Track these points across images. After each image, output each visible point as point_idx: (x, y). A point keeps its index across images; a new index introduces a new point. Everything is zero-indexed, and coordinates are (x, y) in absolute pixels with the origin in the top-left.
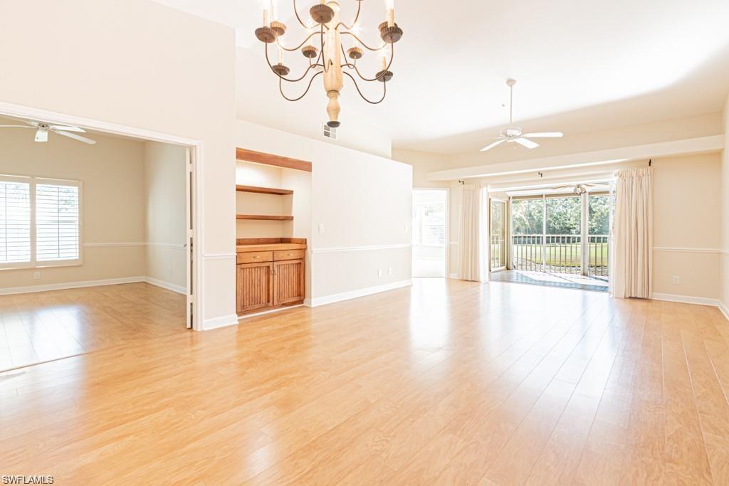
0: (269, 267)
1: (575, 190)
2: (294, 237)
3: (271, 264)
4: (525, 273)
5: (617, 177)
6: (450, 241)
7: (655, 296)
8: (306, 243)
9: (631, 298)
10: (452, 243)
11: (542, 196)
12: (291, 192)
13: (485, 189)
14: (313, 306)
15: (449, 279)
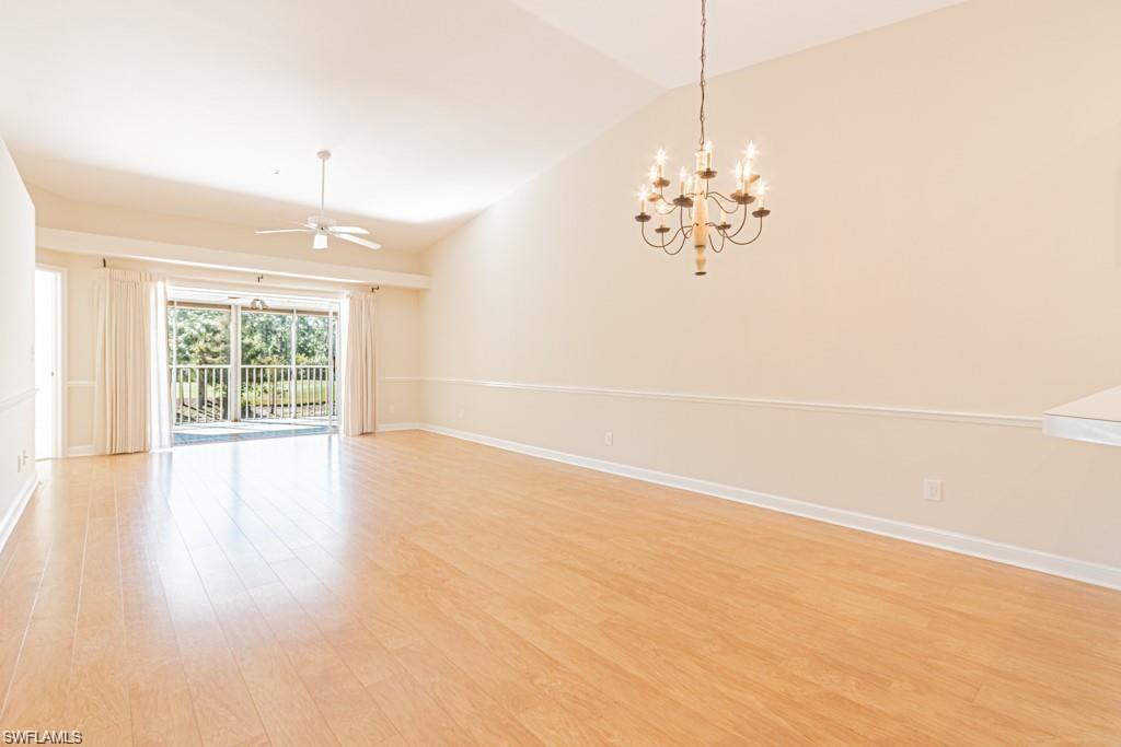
5: (348, 299)
7: (381, 427)
9: (362, 434)
10: (75, 384)
15: (68, 458)
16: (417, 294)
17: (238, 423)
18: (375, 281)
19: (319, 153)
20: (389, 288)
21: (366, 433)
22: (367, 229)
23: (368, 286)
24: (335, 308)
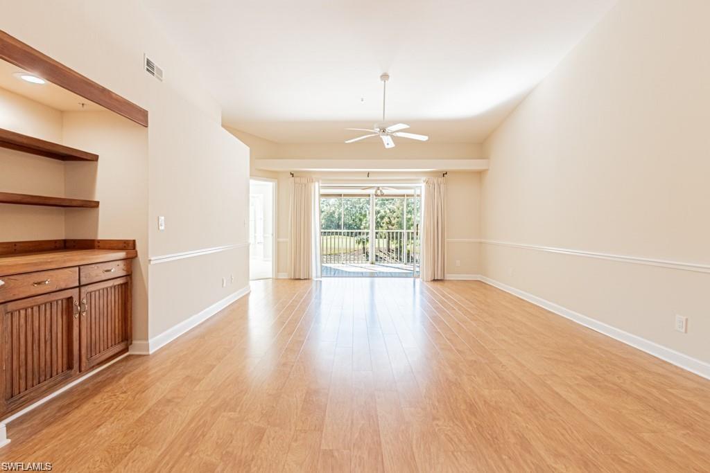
0: (70, 299)
1: (376, 192)
2: (100, 238)
3: (75, 293)
4: (329, 265)
5: (425, 183)
6: (278, 238)
7: (448, 277)
8: (134, 247)
9: (434, 280)
10: (281, 240)
11: (341, 195)
12: (94, 158)
13: (317, 184)
14: (151, 352)
15: (277, 279)
16: (480, 174)
17: (373, 265)
18: (444, 168)
19: (381, 76)
20: (454, 172)
21: (438, 280)
22: (408, 125)
23: (440, 172)
24: (418, 192)
